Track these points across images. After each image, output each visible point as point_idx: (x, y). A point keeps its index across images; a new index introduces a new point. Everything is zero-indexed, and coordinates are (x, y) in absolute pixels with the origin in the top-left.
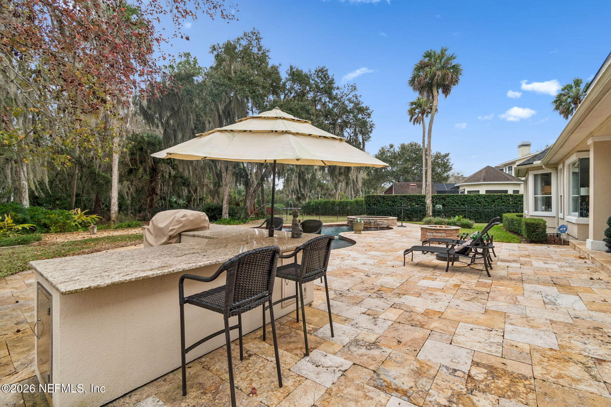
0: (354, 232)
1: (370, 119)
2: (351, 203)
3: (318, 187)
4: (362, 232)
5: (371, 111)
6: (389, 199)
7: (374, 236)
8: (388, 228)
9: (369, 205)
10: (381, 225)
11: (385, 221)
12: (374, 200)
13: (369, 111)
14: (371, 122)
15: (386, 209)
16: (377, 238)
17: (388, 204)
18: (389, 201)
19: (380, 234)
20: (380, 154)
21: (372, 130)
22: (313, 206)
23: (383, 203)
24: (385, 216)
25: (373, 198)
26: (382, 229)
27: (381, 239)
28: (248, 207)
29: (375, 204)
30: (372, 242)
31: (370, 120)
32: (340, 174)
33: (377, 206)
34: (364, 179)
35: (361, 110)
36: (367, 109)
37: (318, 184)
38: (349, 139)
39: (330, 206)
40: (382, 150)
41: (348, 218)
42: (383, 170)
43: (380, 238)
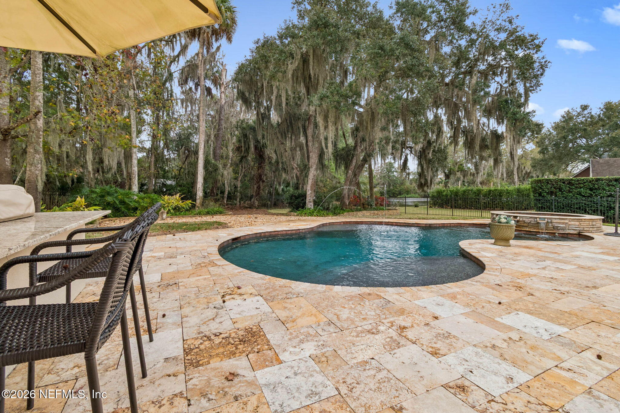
0: (493, 241)
1: (539, 55)
2: (508, 192)
3: (458, 171)
4: (512, 242)
5: (541, 40)
6: (582, 185)
7: (540, 254)
8: (581, 236)
9: (540, 194)
10: (563, 229)
11: (573, 223)
12: (549, 186)
13: (536, 42)
14: (543, 58)
15: (575, 201)
16: (548, 263)
17: (580, 194)
18: (581, 188)
19: (558, 249)
20: (564, 122)
21: (544, 70)
22: (447, 195)
23: (569, 192)
24: (574, 212)
25: (548, 183)
26: (566, 237)
27: (558, 265)
28: (345, 194)
29: (551, 193)
30: (531, 272)
31: (541, 57)
32: (484, 147)
33: (556, 196)
34: (535, 159)
35: (521, 42)
36: (534, 38)
37: (458, 168)
38: (498, 91)
39: (471, 196)
40: (567, 115)
41: (493, 214)
42: (571, 145)
43: (555, 260)
